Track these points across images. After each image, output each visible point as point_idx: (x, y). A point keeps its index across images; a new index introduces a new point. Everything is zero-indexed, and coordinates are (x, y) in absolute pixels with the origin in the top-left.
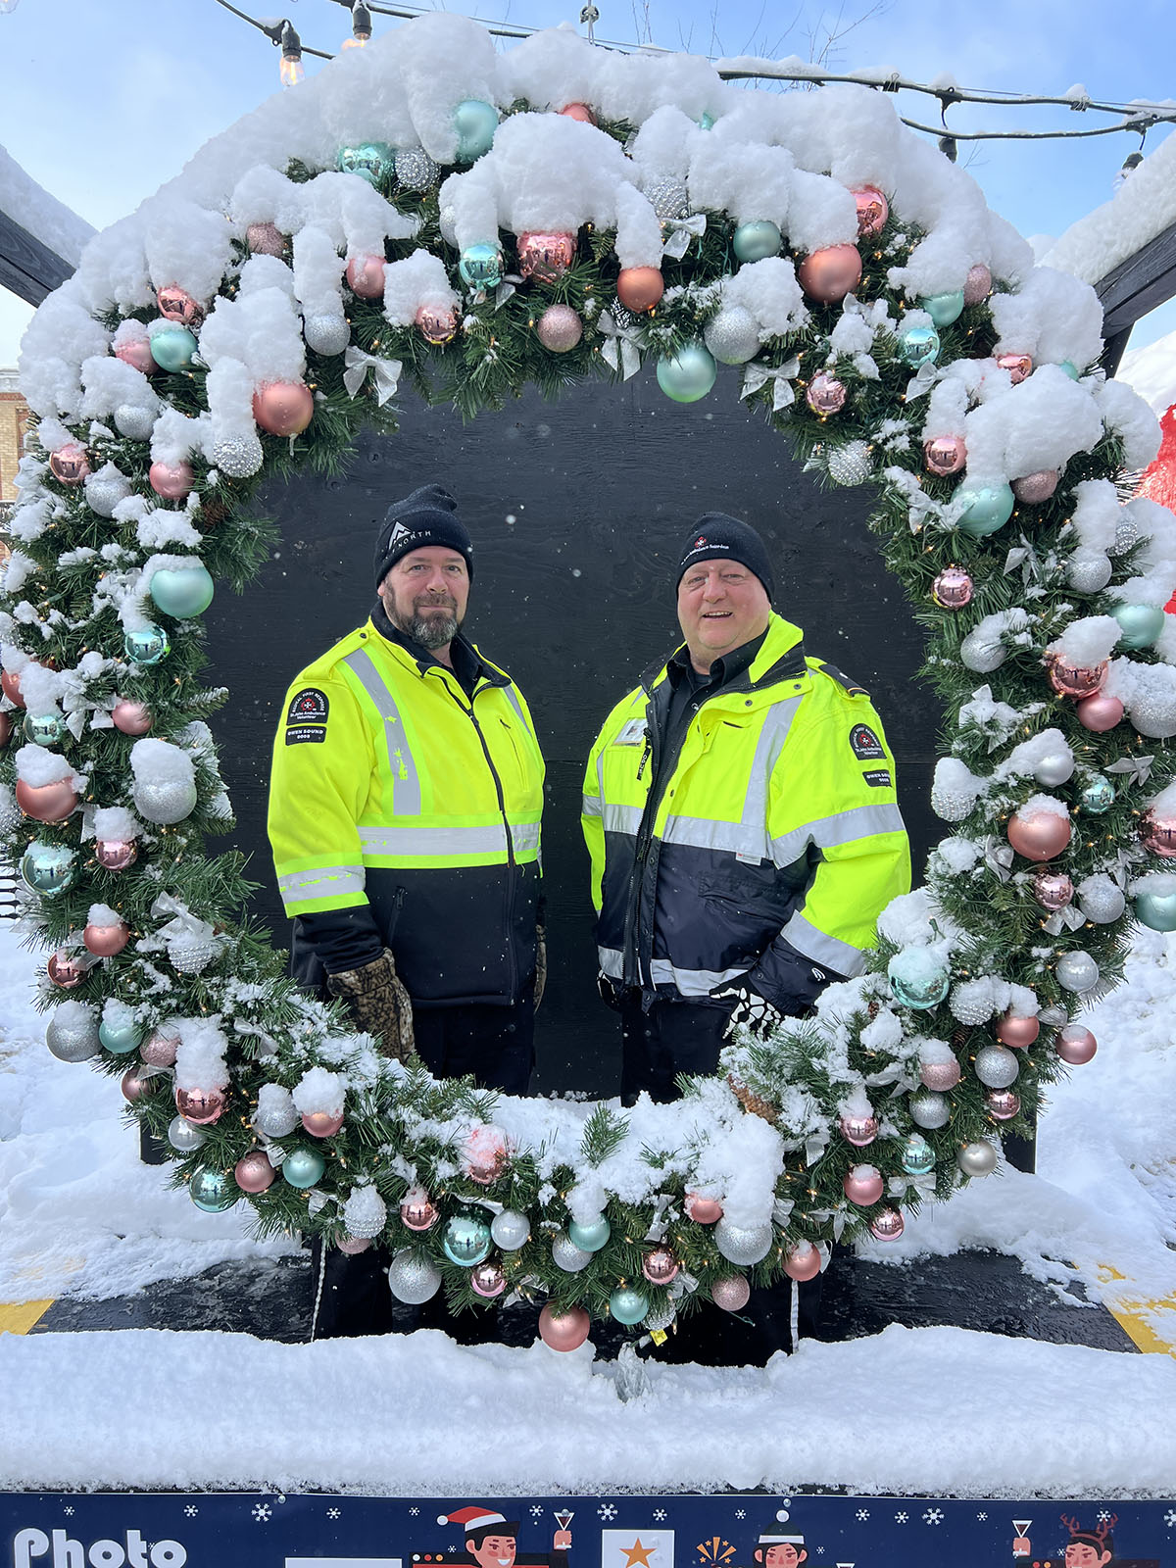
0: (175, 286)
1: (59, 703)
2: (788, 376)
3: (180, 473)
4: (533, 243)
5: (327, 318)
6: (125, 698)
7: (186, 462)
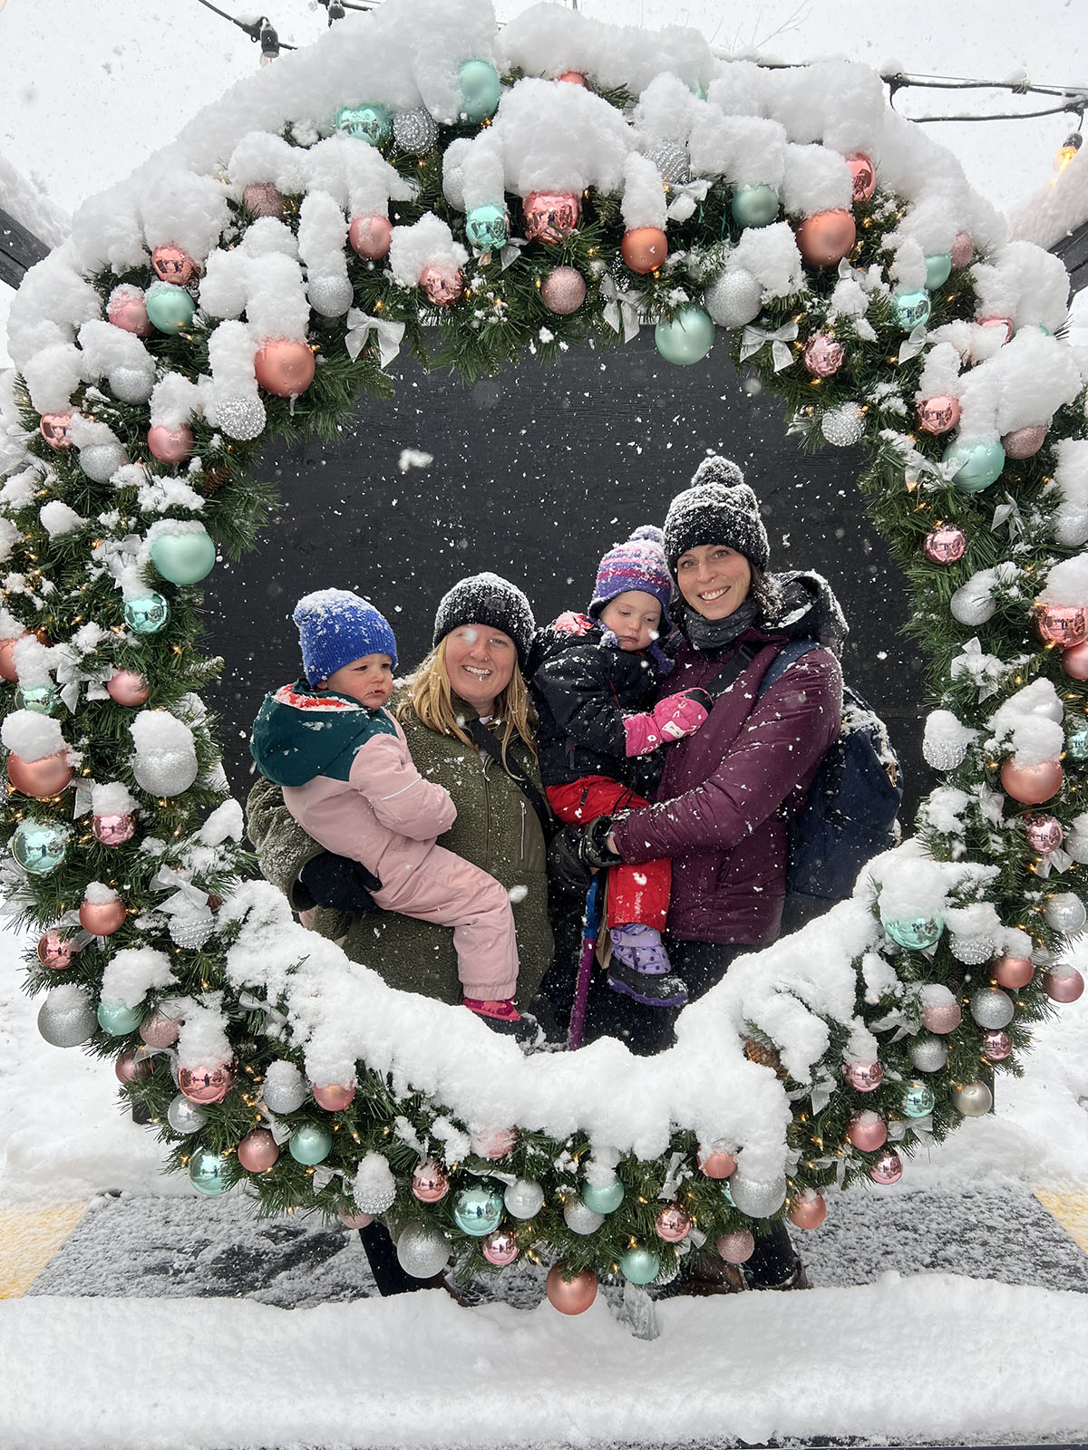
0: (173, 245)
1: (53, 674)
2: (786, 338)
3: (180, 436)
4: (539, 204)
5: (332, 278)
6: (122, 669)
7: (186, 425)
